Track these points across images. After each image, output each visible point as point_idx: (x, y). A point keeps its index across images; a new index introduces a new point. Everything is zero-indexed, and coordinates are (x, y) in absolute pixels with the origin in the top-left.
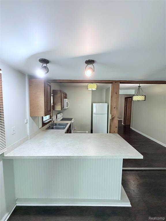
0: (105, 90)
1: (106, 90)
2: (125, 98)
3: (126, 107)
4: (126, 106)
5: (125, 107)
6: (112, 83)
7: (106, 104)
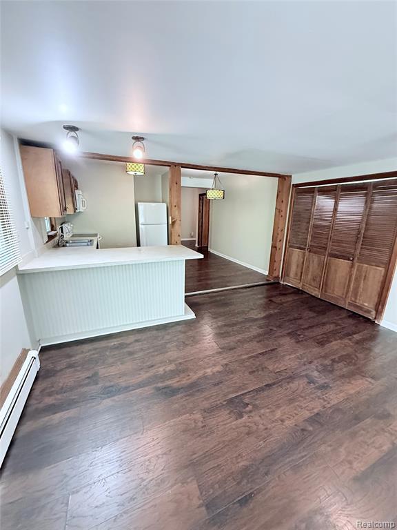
0: (160, 176)
1: (162, 176)
2: (200, 195)
3: (201, 214)
4: (201, 211)
5: (199, 212)
6: (169, 166)
7: (164, 206)
